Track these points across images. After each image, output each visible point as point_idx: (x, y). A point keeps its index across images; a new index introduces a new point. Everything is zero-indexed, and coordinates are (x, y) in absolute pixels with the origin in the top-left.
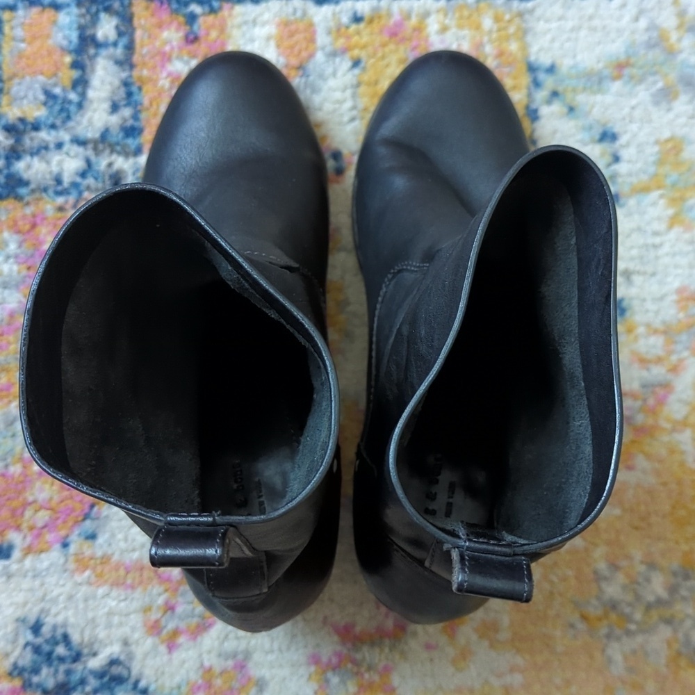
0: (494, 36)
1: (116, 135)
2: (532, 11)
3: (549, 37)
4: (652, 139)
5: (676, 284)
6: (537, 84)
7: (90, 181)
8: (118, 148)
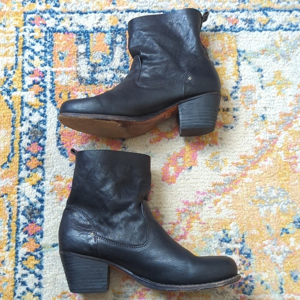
0: (228, 42)
1: (122, 68)
2: (238, 36)
3: (243, 42)
4: (273, 71)
5: (279, 111)
6: (240, 55)
7: (115, 80)
8: (123, 71)
